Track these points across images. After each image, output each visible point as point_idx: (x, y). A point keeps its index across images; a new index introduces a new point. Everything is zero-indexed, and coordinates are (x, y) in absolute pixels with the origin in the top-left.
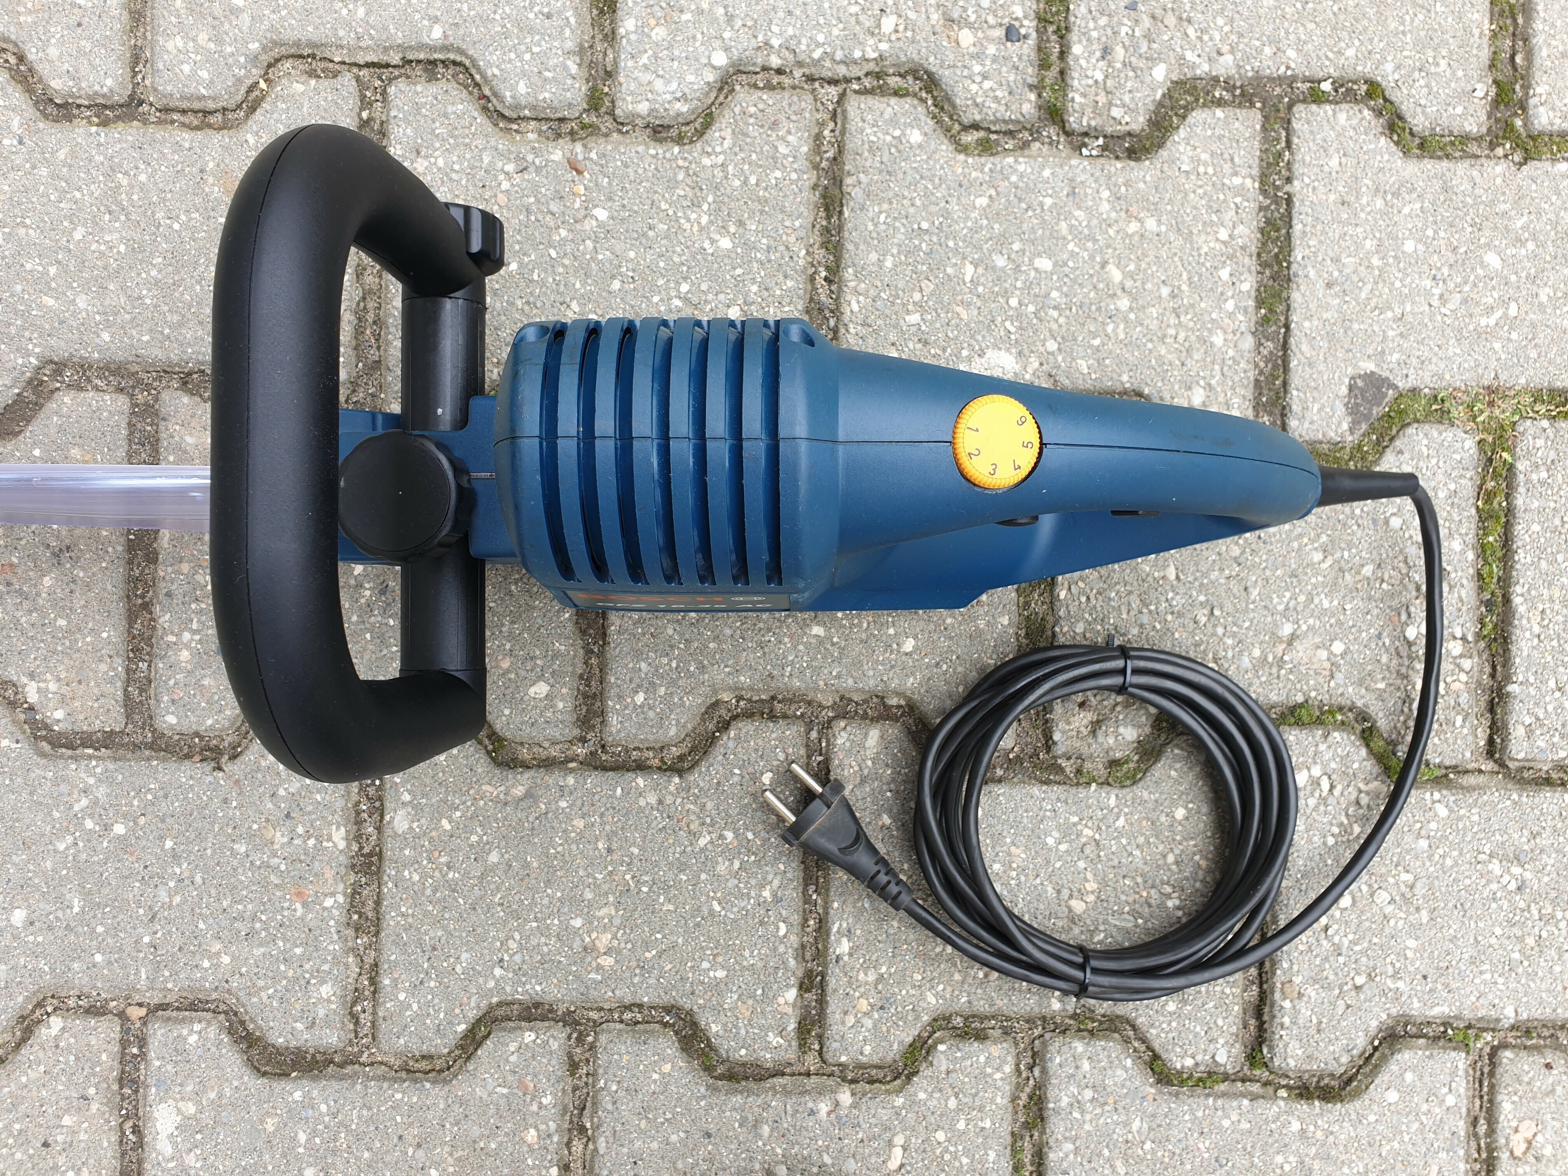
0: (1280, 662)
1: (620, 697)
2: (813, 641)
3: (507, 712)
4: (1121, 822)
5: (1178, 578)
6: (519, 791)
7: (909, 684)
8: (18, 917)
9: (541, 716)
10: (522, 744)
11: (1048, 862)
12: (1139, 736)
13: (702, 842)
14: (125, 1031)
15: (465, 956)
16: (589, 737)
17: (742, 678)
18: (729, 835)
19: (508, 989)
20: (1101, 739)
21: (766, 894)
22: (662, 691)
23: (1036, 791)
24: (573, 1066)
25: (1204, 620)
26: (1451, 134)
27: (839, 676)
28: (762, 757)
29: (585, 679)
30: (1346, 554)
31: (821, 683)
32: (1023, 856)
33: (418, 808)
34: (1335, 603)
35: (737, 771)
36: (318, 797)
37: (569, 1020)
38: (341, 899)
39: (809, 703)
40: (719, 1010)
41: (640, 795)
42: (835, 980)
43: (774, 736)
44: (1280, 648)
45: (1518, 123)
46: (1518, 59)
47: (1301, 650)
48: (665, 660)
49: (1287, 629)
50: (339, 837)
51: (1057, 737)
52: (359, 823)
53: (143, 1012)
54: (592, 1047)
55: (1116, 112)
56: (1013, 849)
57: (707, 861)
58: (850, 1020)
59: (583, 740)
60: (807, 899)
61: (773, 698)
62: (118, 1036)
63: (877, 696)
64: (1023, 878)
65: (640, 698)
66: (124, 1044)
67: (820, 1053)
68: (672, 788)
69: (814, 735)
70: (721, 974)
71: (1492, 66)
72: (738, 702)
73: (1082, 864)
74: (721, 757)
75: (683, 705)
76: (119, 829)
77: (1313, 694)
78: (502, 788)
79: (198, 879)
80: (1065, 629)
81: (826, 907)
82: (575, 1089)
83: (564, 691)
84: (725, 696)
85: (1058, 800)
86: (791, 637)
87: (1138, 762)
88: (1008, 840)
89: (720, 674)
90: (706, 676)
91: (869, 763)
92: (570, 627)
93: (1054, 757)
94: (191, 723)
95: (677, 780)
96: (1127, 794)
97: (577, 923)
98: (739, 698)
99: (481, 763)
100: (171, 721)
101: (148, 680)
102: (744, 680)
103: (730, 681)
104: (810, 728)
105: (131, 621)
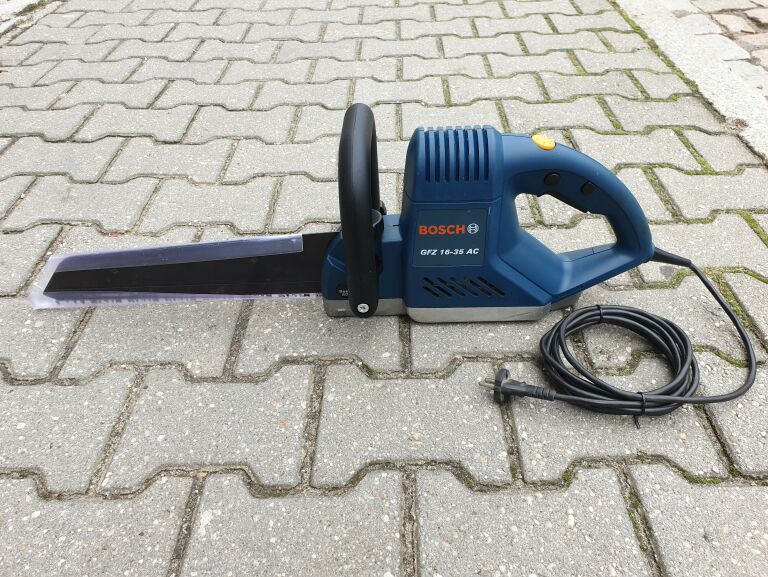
1: (417, 356)
2: (490, 337)
3: (374, 361)
6: (379, 385)
7: (530, 349)
8: (161, 438)
9: (388, 362)
10: (379, 373)
12: (627, 360)
13: (456, 399)
14: (194, 484)
15: (355, 444)
16: (406, 370)
18: (467, 397)
19: (374, 455)
20: (612, 361)
21: (486, 417)
22: (434, 353)
24: (405, 489)
27: (502, 347)
28: (476, 372)
29: (403, 353)
31: (496, 349)
33: (337, 393)
35: (467, 376)
36: (296, 391)
37: (402, 469)
38: (302, 426)
39: (492, 358)
40: (472, 460)
41: (428, 385)
42: (523, 447)
43: (480, 365)
45: (682, 218)
46: (675, 208)
48: (434, 344)
50: (304, 405)
51: (594, 361)
52: (312, 401)
53: (205, 474)
54: (414, 480)
55: (559, 221)
57: (458, 406)
58: (534, 463)
59: (404, 372)
60: (504, 421)
61: (477, 357)
62: (191, 485)
63: (519, 355)
65: (425, 355)
66: (193, 489)
67: (523, 479)
68: (441, 382)
69: (496, 368)
70: (471, 446)
71: (667, 209)
74: (459, 373)
75: (442, 357)
76: (212, 406)
78: (373, 384)
79: (241, 421)
81: (514, 423)
82: (406, 499)
83: (396, 355)
84: (458, 357)
86: (482, 336)
87: (629, 368)
89: (456, 348)
90: (450, 349)
91: (521, 373)
92: (397, 337)
93: (595, 369)
94: (250, 370)
95: (442, 380)
96: (630, 377)
97: (405, 429)
98: (464, 357)
99: (364, 378)
100: (241, 371)
101: (234, 362)
102: (465, 349)
103: (459, 350)
104: (494, 365)
105: (232, 346)
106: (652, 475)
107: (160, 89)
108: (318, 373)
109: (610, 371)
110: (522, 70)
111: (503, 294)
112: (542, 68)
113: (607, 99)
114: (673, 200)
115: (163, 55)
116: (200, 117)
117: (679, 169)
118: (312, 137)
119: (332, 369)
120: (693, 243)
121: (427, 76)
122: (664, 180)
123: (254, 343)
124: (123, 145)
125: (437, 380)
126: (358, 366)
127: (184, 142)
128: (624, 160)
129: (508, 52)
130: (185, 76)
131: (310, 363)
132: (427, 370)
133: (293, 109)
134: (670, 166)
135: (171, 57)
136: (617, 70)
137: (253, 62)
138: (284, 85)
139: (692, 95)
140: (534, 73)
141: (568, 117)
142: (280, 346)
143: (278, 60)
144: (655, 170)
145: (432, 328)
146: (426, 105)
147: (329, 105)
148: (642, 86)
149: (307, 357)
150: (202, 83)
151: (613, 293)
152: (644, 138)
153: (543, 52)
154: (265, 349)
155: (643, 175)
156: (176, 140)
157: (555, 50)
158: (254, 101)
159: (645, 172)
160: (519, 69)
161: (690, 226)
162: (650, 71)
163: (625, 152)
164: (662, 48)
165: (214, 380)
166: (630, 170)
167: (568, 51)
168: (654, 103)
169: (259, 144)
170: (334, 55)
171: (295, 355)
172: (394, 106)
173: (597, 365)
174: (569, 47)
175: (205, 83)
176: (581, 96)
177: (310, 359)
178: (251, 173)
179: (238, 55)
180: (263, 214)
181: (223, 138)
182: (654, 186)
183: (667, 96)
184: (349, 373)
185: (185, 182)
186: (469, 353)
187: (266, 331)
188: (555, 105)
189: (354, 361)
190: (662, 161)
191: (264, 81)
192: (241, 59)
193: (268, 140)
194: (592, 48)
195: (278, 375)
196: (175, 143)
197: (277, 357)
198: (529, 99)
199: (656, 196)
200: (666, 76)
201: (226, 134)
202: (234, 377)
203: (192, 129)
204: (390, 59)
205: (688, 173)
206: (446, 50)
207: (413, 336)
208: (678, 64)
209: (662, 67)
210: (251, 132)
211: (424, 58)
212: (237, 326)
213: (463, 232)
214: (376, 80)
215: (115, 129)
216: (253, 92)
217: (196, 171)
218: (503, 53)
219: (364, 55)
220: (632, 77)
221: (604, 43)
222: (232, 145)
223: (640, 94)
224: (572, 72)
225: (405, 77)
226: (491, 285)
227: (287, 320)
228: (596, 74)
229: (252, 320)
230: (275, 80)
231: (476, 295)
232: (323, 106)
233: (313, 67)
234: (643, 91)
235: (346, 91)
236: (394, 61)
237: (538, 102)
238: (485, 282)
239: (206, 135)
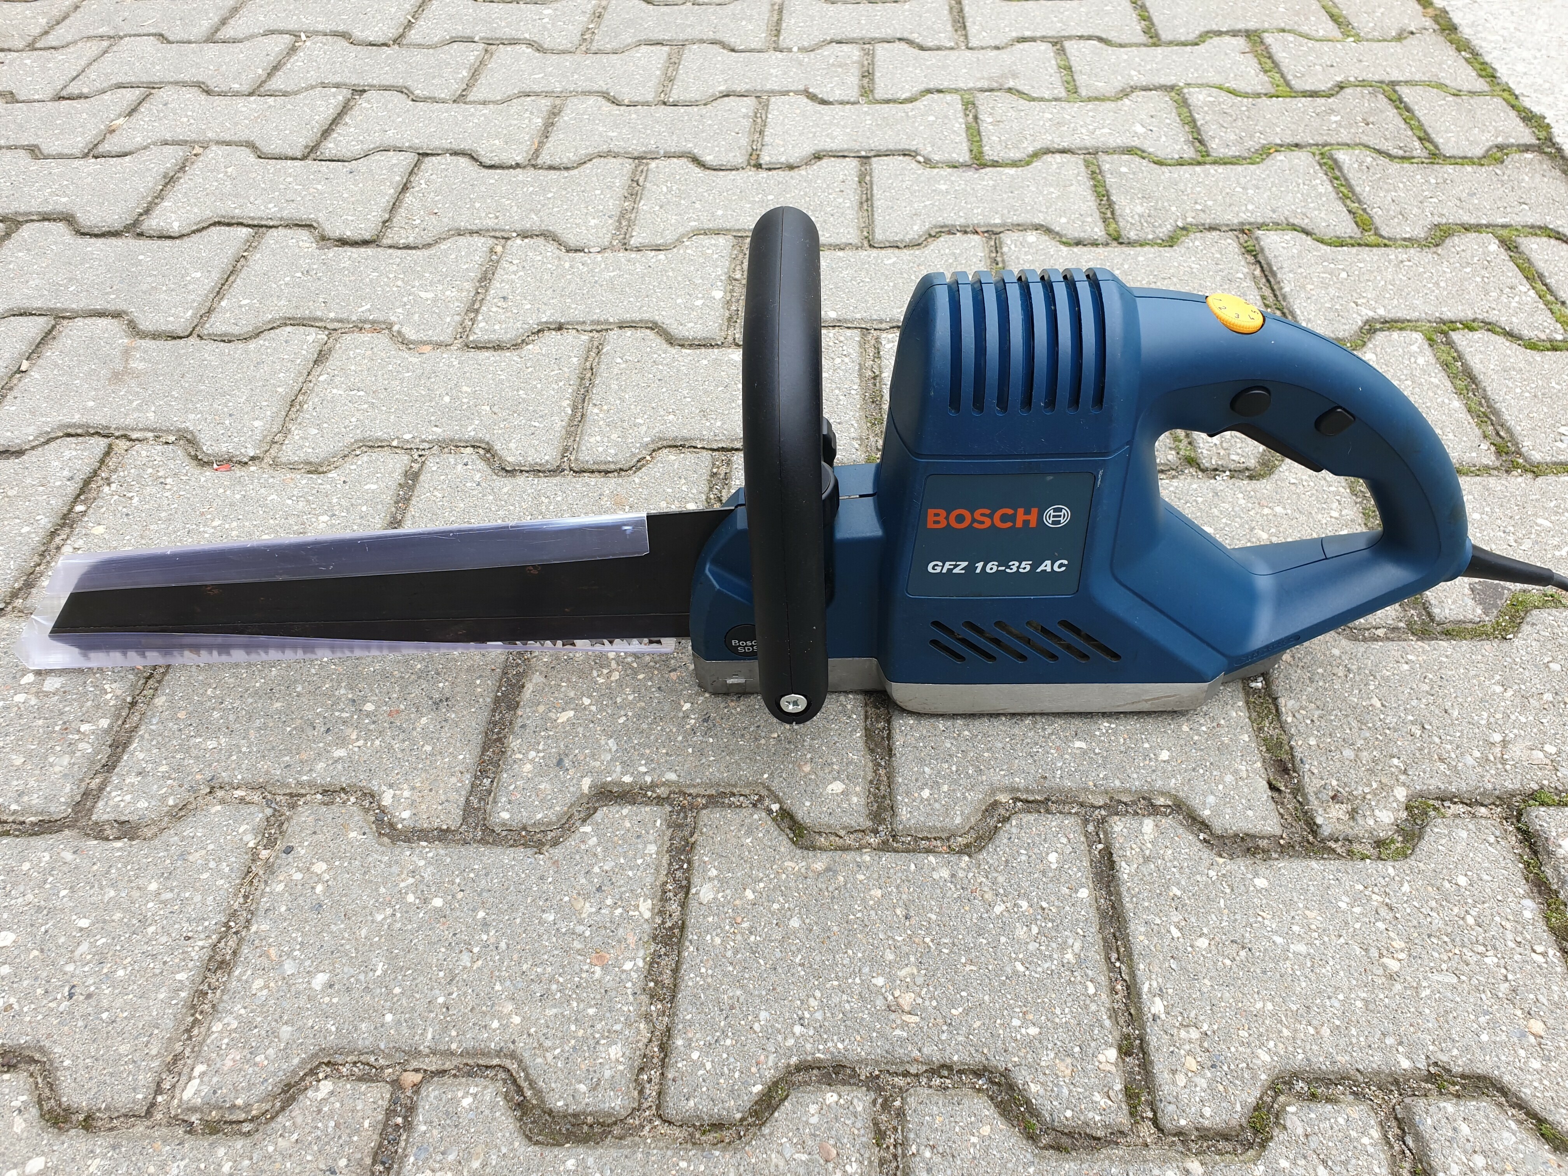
0: (1504, 762)
1: (908, 793)
2: (1078, 752)
3: (808, 804)
4: (1406, 888)
5: (1383, 705)
6: (819, 866)
7: (1172, 784)
8: (320, 980)
9: (839, 807)
10: (820, 833)
11: (1347, 923)
12: (1396, 819)
13: (999, 909)
14: (394, 1101)
15: (763, 1015)
16: (881, 828)
17: (1017, 779)
18: (1024, 904)
19: (809, 1047)
20: (1361, 821)
21: (1069, 956)
22: (945, 788)
23: (1314, 864)
24: (880, 1135)
25: (1418, 733)
26: (1475, 466)
27: (1105, 778)
28: (1045, 840)
29: (875, 784)
30: (1523, 687)
31: (1091, 783)
32: (1319, 918)
33: (723, 882)
34: (1531, 718)
35: (1023, 851)
36: (630, 873)
37: (873, 1083)
38: (640, 963)
39: (1082, 805)
40: (1035, 1067)
41: (933, 869)
42: (1155, 1037)
43: (1054, 824)
44: (1497, 750)
45: (1521, 461)
46: (1502, 433)
47: (1517, 751)
48: (946, 766)
49: (1497, 737)
50: (645, 908)
51: (1319, 820)
52: (664, 899)
53: (418, 1077)
54: (901, 1114)
55: (1233, 457)
56: (1307, 912)
57: (1005, 928)
58: (1181, 1080)
59: (876, 832)
60: (1111, 967)
61: (1048, 799)
62: (385, 1104)
63: (1144, 798)
64: (1326, 939)
65: (926, 793)
66: (390, 1113)
67: (1155, 1121)
68: (963, 865)
69: (1091, 828)
70: (1033, 1031)
71: (1485, 437)
72: (1014, 803)
73: (1381, 925)
74: (1005, 841)
75: (965, 798)
76: (438, 902)
77: (1546, 782)
78: (804, 864)
79: (503, 945)
80: (1300, 743)
81: (1133, 974)
82: (882, 1162)
83: (858, 789)
84: (1003, 798)
85: (1339, 871)
86: (1057, 749)
87: (1402, 842)
88: (1301, 905)
89: (998, 777)
90: (984, 778)
91: (1149, 845)
92: (861, 743)
93: (1322, 841)
94: (524, 817)
95: (966, 858)
96: (1403, 865)
97: (880, 981)
98: (1016, 800)
99: (784, 845)
100: (505, 815)
101: (489, 792)
102: (1019, 781)
103: (1006, 781)
104: (1086, 822)
105: (484, 750)
106: (1465, 1129)
107: (331, 112)
108: (680, 826)
109: (1356, 847)
110: (1144, 81)
111: (1116, 656)
112: (1191, 77)
113: (1342, 156)
114: (1497, 413)
115: (341, 28)
116: (420, 182)
117: (1511, 335)
118: (670, 237)
119: (710, 817)
120: (1547, 524)
121: (929, 91)
122: (1476, 363)
123: (534, 747)
124: (250, 246)
125: (954, 858)
126: (769, 811)
127: (386, 241)
128: (1381, 312)
129: (1112, 36)
130: (389, 81)
131: (660, 801)
132: (931, 829)
133: (629, 165)
134: (1490, 327)
135: (357, 34)
136: (1363, 83)
137: (540, 49)
138: (607, 107)
139: (1538, 149)
140: (1172, 88)
141: (1251, 201)
142: (593, 756)
143: (594, 48)
144: (1455, 336)
145: (941, 724)
146: (928, 162)
147: (708, 159)
148: (1421, 126)
149: (653, 786)
150: (425, 100)
151: (1361, 647)
152: (1427, 256)
153: (1191, 37)
154: (560, 763)
155: (1428, 351)
156: (367, 236)
157: (1219, 33)
158: (541, 144)
159: (1431, 342)
160: (1137, 78)
161: (1540, 480)
162: (1440, 86)
163: (1384, 289)
164: (1466, 31)
165: (443, 835)
166: (1395, 335)
167: (1248, 34)
168: (1450, 169)
169: (551, 248)
170: (718, 36)
171: (627, 779)
172: (855, 163)
173: (1326, 831)
174: (1252, 25)
175: (435, 100)
176: (1280, 147)
177: (662, 791)
178: (533, 322)
179: (508, 32)
180: (559, 424)
181: (472, 233)
182: (1453, 377)
183: (1479, 151)
184: (749, 832)
185: (383, 340)
186: (1027, 790)
187: (563, 717)
188: (1221, 169)
189: (761, 799)
190: (1470, 315)
191: (564, 96)
192: (513, 42)
193: (572, 242)
194: (1305, 29)
195: (587, 829)
196: (365, 243)
197: (586, 784)
198: (1161, 155)
199: (1457, 404)
200: (1475, 100)
201: (477, 224)
202: (488, 830)
203: (402, 211)
204: (845, 47)
205: (1532, 345)
206: (972, 29)
207: (899, 741)
208: (1503, 72)
209: (1468, 78)
210: (533, 222)
211: (922, 48)
212: (497, 701)
213: (1033, 524)
214: (812, 97)
215: (231, 208)
216: (539, 122)
217: (409, 314)
218: (1100, 39)
219: (785, 39)
220: (1398, 103)
221: (1332, 16)
222: (492, 251)
223: (1417, 144)
224: (1259, 89)
225: (880, 93)
226: (1088, 638)
227: (609, 693)
228: (1314, 94)
229: (529, 688)
230: (590, 93)
231: (1053, 657)
232: (696, 161)
233: (673, 63)
234: (1425, 138)
235: (747, 123)
236: (854, 52)
237: (1181, 163)
238: (1076, 631)
239: (436, 225)
